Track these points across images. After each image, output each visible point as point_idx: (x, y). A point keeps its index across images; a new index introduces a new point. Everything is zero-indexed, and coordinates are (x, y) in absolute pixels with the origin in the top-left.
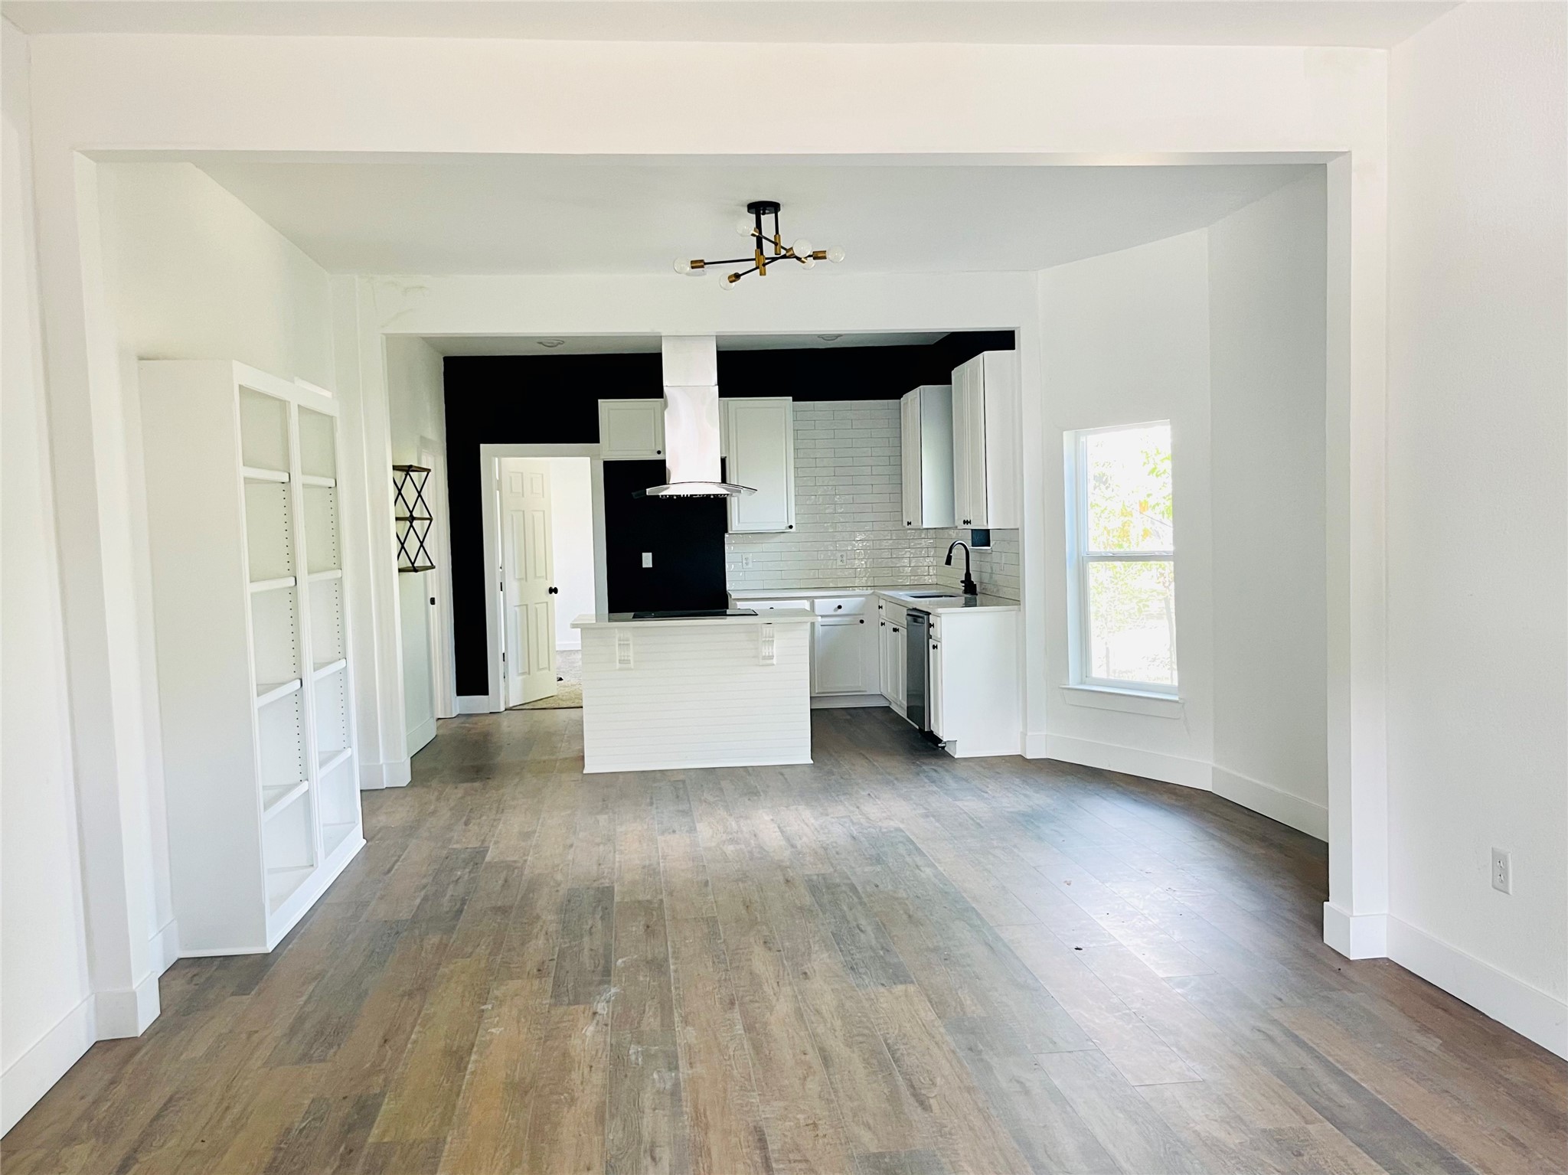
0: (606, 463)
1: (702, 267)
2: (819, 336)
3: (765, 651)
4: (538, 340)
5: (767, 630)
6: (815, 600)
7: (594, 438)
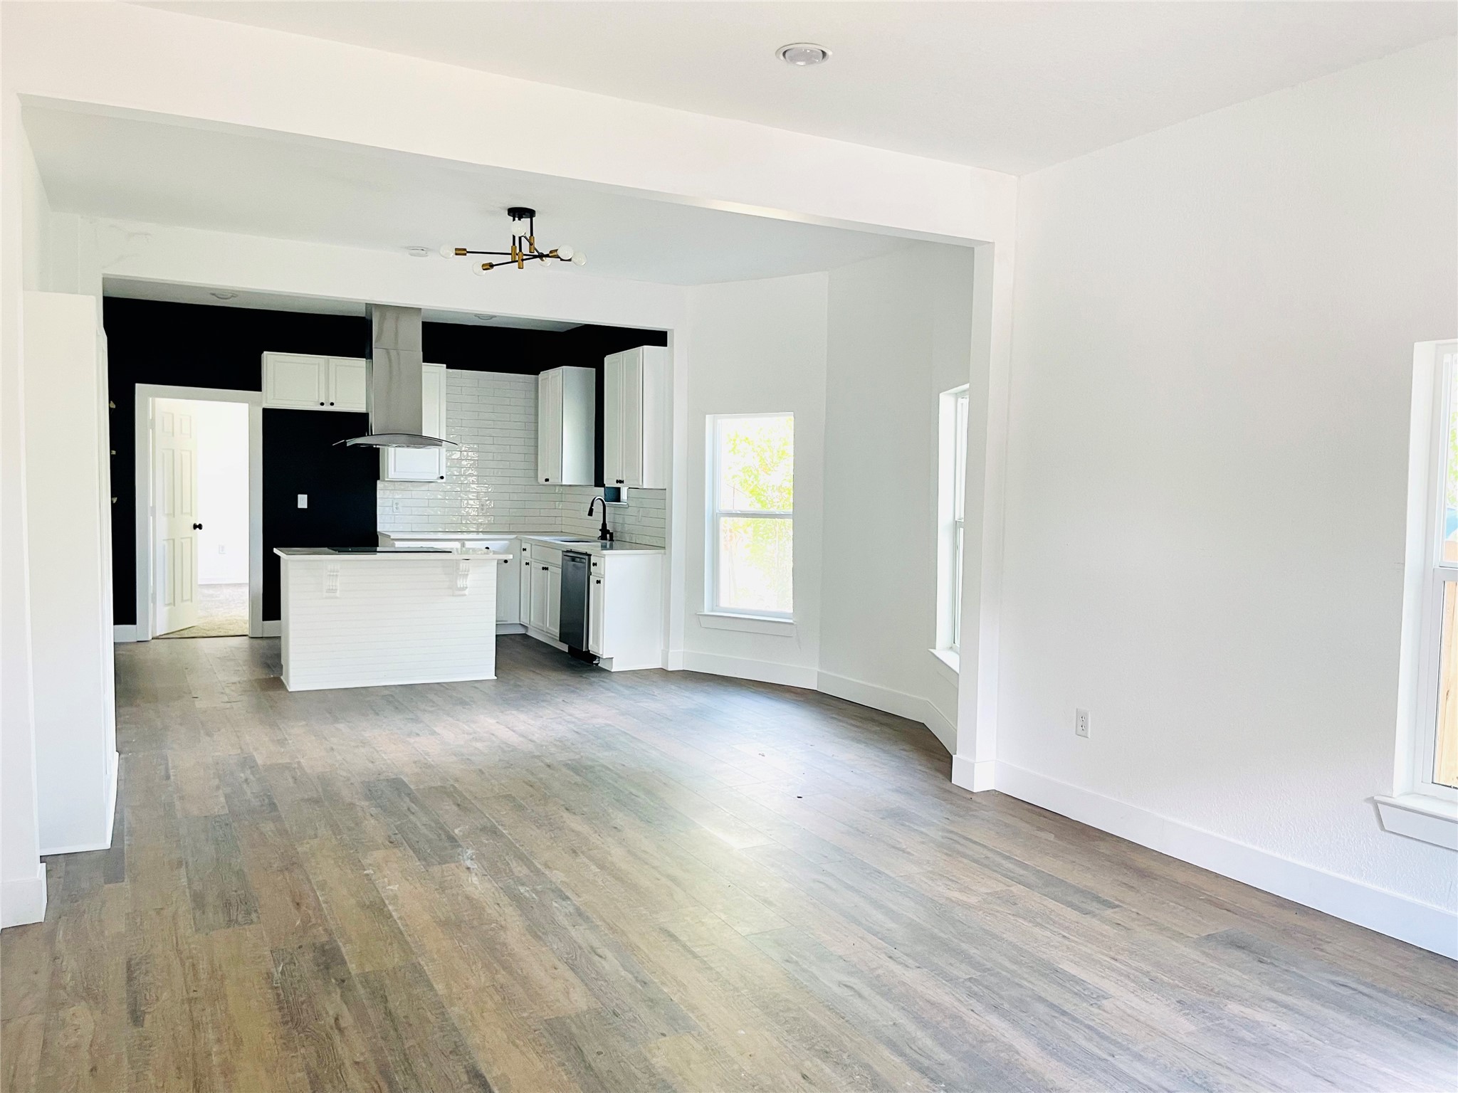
0: (265, 410)
1: (465, 254)
2: (476, 315)
3: (460, 583)
4: (212, 292)
5: (463, 565)
6: (466, 542)
7: (257, 387)
